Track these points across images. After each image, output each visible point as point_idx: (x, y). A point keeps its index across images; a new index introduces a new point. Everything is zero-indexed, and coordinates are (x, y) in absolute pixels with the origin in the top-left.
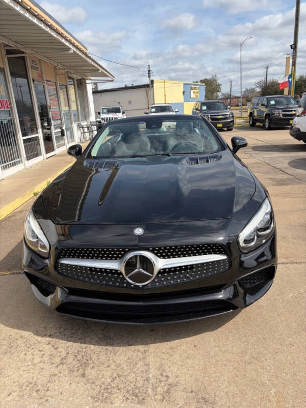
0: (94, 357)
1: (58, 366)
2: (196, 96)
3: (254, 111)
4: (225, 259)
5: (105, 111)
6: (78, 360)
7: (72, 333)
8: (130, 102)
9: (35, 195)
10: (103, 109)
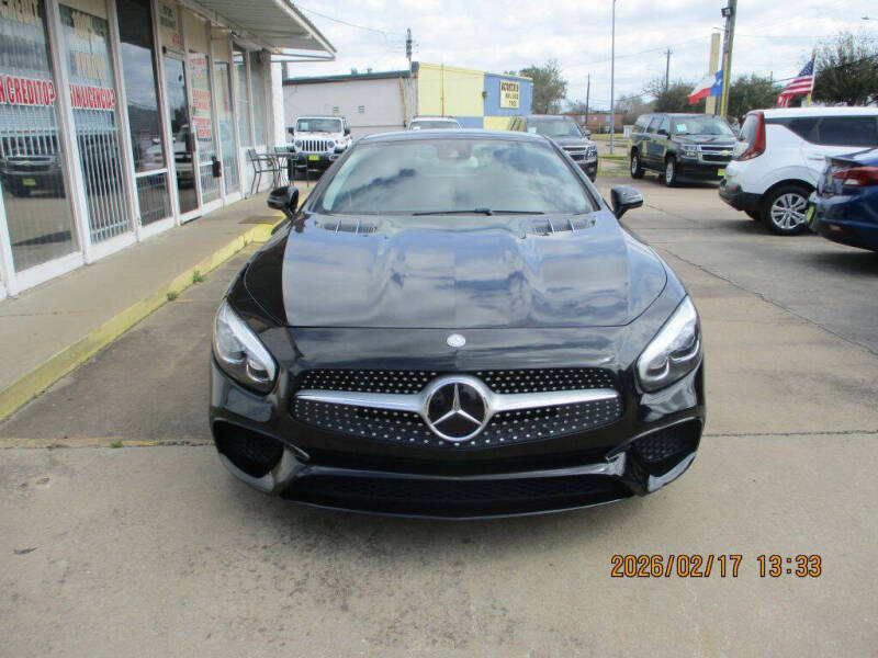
0: (360, 581)
1: (291, 594)
2: (513, 103)
3: (641, 145)
4: (614, 399)
5: (305, 125)
6: (330, 586)
7: (309, 545)
8: (361, 109)
9: (170, 299)
10: (300, 121)
